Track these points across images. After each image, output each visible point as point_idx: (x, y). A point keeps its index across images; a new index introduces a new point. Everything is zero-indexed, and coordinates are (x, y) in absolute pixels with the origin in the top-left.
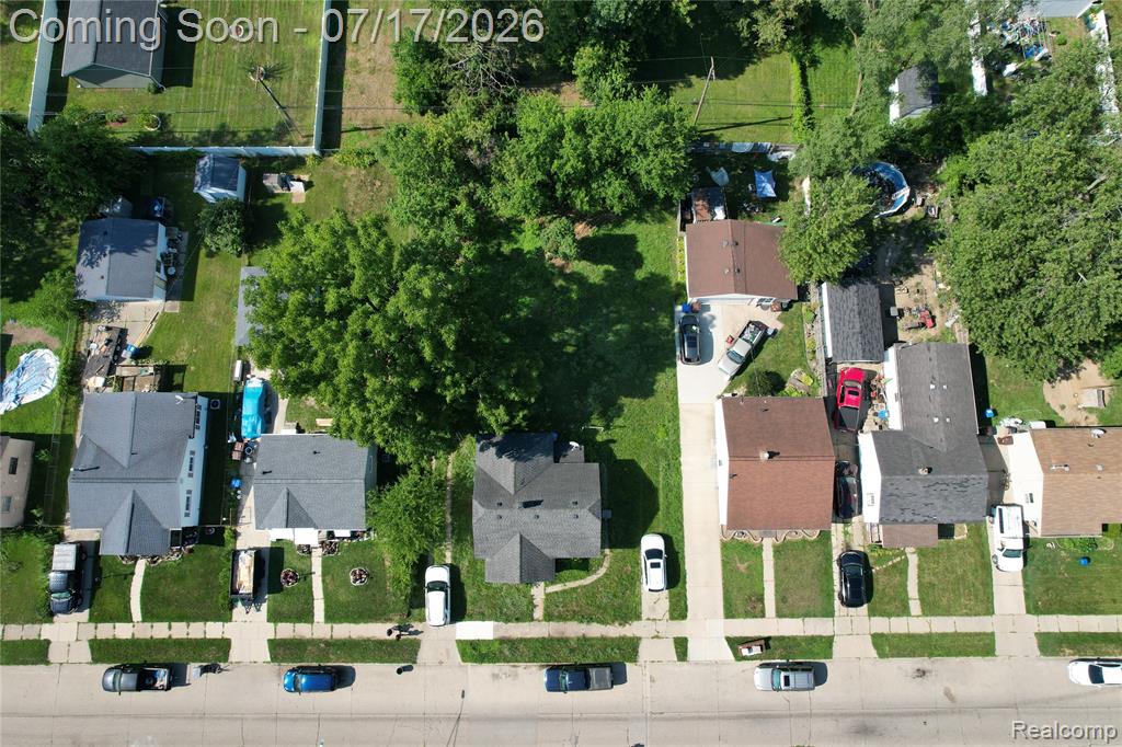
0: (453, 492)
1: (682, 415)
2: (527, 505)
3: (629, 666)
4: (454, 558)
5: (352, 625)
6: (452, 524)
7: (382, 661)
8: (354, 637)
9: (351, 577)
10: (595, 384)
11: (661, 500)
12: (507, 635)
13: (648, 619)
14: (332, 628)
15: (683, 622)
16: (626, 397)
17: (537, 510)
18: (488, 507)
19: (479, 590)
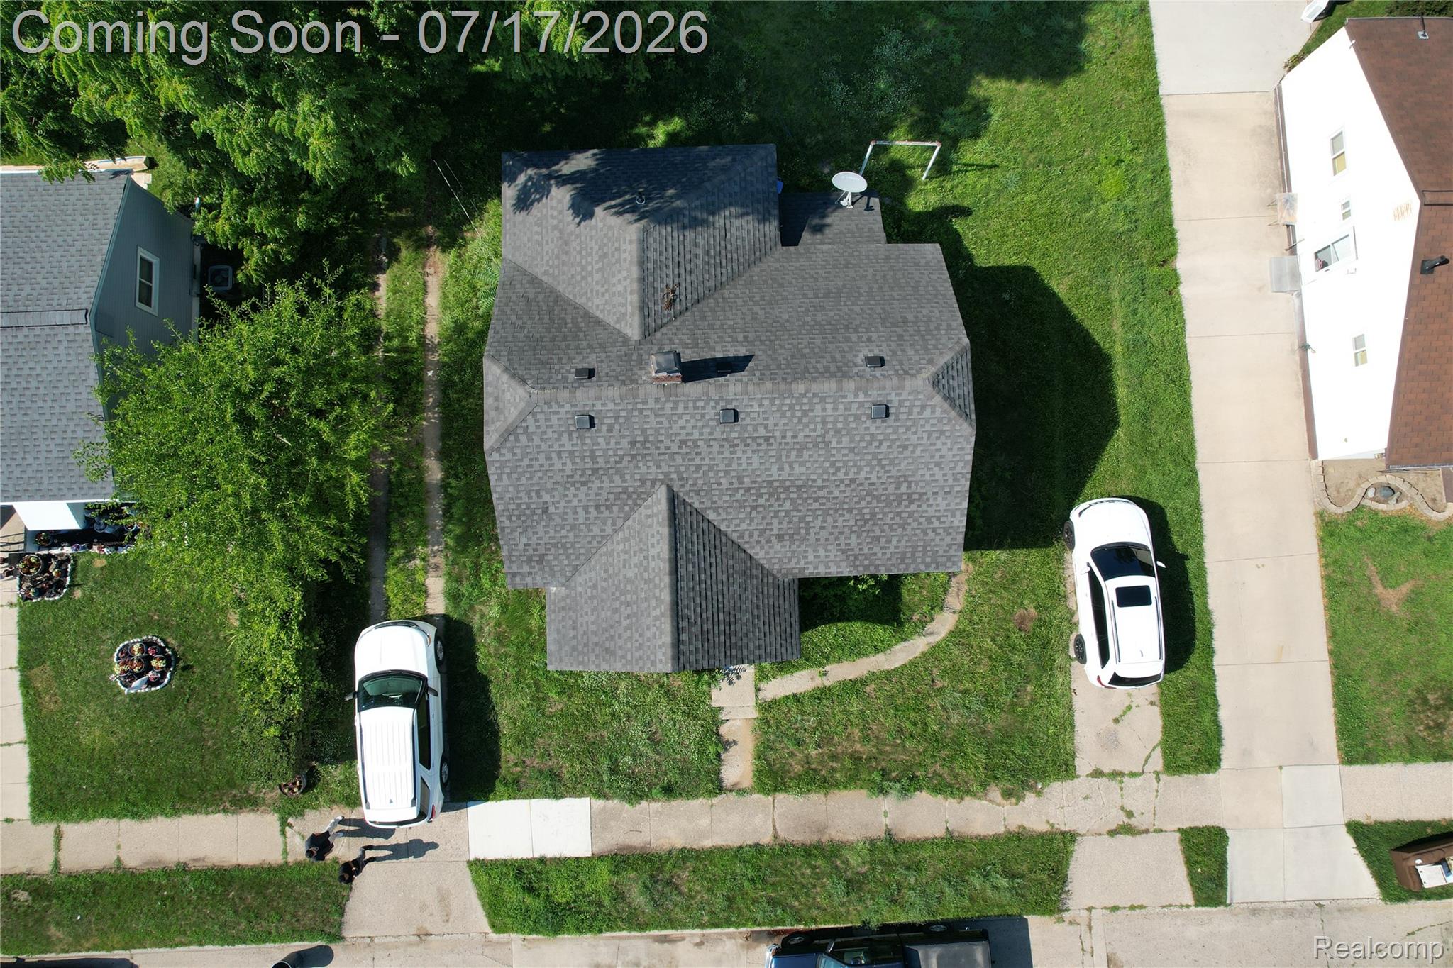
0: (446, 385)
1: (1173, 128)
2: (693, 371)
3: (1039, 928)
4: (454, 597)
5: (127, 823)
6: (444, 486)
7: (228, 936)
8: (131, 862)
9: (117, 669)
10: (895, 36)
11: (1121, 392)
12: (637, 840)
13: (1097, 773)
14: (59, 836)
15: (1211, 776)
16: (993, 74)
17: (732, 387)
18: (540, 384)
19: (539, 699)
